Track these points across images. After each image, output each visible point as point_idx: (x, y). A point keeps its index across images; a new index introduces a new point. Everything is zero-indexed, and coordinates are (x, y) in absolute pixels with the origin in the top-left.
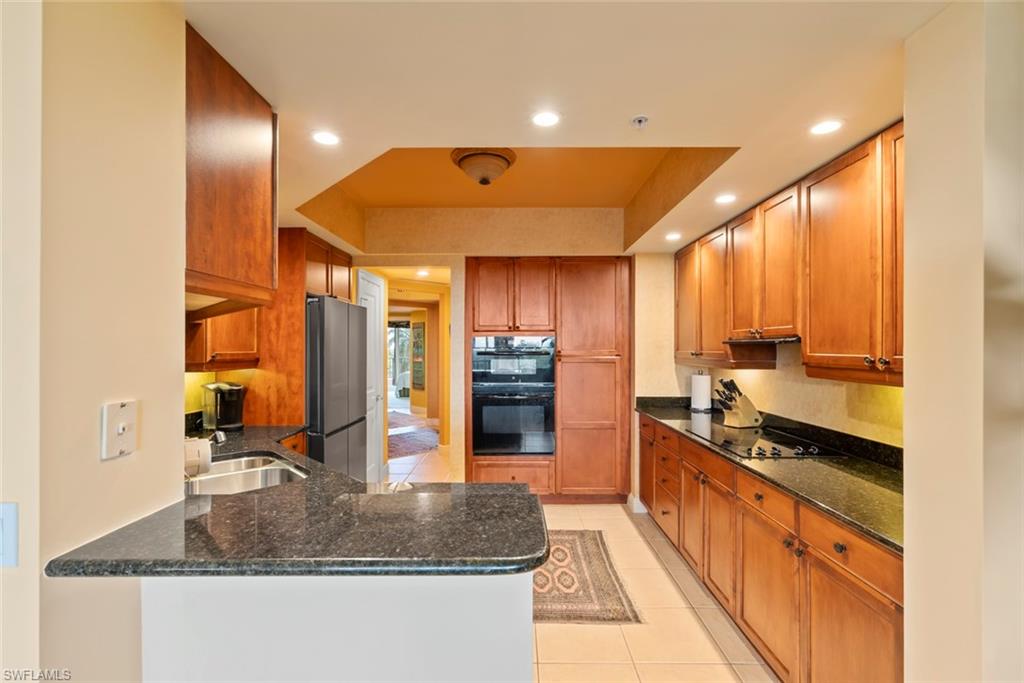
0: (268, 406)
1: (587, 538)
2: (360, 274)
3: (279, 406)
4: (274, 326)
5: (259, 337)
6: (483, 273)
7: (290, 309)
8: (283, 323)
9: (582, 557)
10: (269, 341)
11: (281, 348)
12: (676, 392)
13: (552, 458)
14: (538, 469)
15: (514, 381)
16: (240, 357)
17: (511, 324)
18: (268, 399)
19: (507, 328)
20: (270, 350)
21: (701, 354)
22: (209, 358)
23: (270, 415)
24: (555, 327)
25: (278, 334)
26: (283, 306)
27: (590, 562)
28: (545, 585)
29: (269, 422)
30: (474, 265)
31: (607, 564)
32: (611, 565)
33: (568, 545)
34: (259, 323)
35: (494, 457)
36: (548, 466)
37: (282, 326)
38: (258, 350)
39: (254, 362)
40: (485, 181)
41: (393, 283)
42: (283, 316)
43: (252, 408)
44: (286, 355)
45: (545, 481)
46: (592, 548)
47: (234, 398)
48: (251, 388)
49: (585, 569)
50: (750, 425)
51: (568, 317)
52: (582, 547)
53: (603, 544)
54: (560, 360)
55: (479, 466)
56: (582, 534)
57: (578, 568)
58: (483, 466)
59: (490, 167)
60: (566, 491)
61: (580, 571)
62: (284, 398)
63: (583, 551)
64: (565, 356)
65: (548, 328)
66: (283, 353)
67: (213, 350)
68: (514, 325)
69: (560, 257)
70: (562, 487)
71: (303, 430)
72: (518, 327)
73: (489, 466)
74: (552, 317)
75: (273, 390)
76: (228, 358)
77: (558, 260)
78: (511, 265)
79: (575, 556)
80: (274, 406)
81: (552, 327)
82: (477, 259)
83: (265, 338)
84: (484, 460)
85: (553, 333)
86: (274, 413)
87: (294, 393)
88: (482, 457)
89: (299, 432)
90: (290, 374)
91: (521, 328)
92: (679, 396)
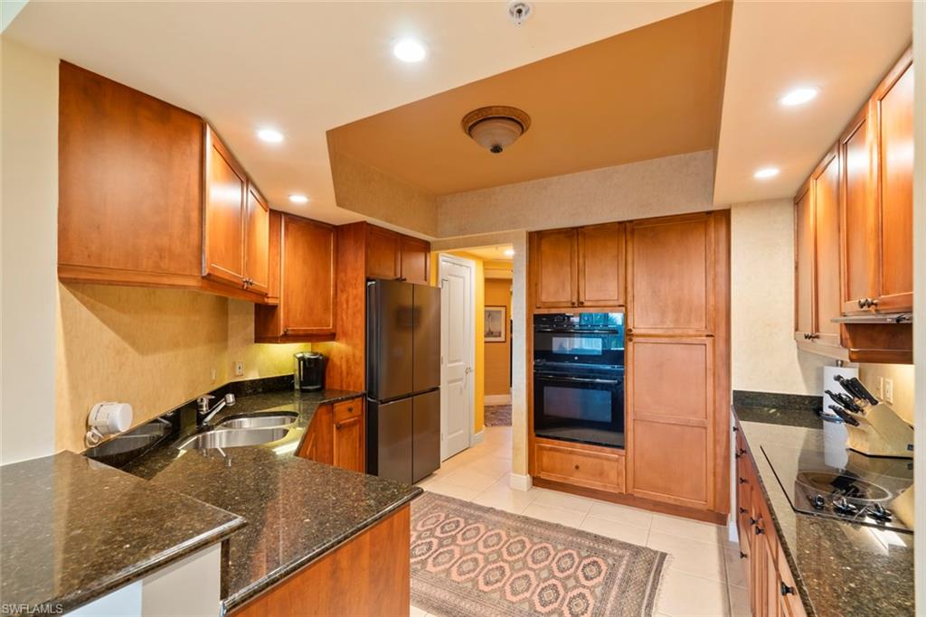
0: (341, 373)
1: (642, 557)
2: (441, 258)
3: (347, 374)
4: (345, 306)
5: (335, 315)
6: (545, 246)
7: (354, 292)
8: (351, 303)
9: (618, 582)
10: (342, 320)
11: (349, 327)
12: (801, 389)
13: (622, 452)
14: (605, 462)
15: (576, 362)
16: (315, 332)
17: (575, 300)
18: (341, 368)
19: (569, 305)
20: (342, 326)
21: (817, 337)
22: (282, 333)
23: (342, 381)
24: (626, 302)
25: (347, 313)
26: (351, 290)
27: (624, 592)
28: (551, 603)
29: (342, 387)
30: (536, 240)
31: (645, 602)
32: (650, 606)
33: (610, 561)
34: (335, 304)
35: (557, 442)
36: (617, 460)
37: (350, 306)
38: (335, 326)
39: (332, 336)
40: (497, 149)
41: (487, 264)
42: (351, 298)
43: (331, 374)
44: (352, 331)
45: (613, 475)
46: (639, 573)
47: (312, 366)
48: (331, 357)
49: (612, 599)
50: (899, 454)
51: (641, 286)
52: (626, 570)
53: (658, 571)
54: (631, 340)
55: (541, 448)
56: (637, 551)
57: (603, 595)
58: (545, 449)
59: (498, 132)
60: (639, 493)
61: (604, 600)
62: (350, 367)
63: (624, 574)
64: (637, 336)
65: (616, 303)
66: (350, 328)
67: (286, 326)
68: (578, 300)
69: (631, 221)
70: (634, 487)
71: (364, 395)
72: (582, 303)
73: (551, 449)
74: (622, 290)
75: (344, 360)
76: (301, 333)
77: (628, 224)
78: (573, 235)
79: (611, 576)
80: (345, 373)
81: (621, 302)
82: (539, 233)
83: (339, 317)
84: (547, 443)
85: (624, 309)
86: (345, 380)
87: (357, 364)
88: (545, 440)
89: (358, 397)
90: (355, 346)
91: (586, 304)
92: (804, 393)
